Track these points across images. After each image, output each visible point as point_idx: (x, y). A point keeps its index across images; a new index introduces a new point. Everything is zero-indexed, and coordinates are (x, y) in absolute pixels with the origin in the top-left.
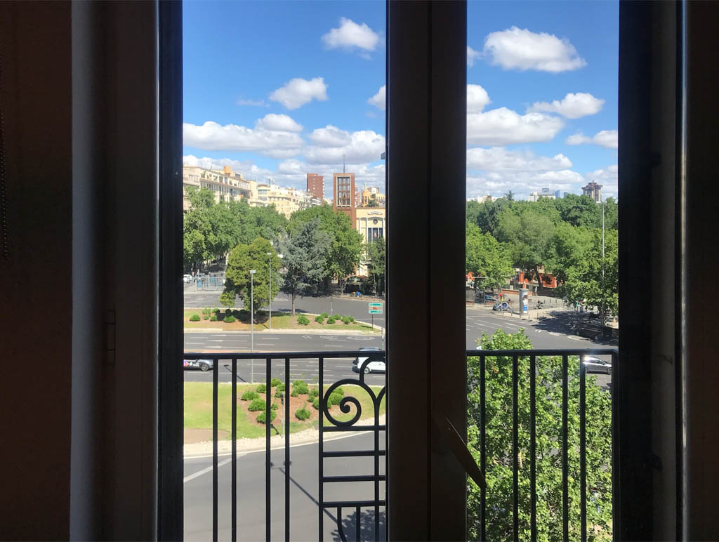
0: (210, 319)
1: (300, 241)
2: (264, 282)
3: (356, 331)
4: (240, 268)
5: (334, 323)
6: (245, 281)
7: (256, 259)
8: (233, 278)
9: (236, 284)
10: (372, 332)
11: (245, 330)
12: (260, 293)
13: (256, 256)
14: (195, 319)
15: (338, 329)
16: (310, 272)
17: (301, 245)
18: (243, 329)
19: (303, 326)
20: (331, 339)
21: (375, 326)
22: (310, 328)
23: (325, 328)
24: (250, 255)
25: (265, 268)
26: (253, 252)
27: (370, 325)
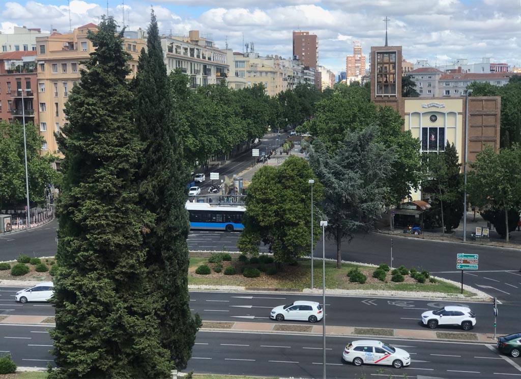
0: (223, 271)
1: (351, 160)
2: (302, 223)
3: (438, 294)
4: (265, 201)
5: (403, 280)
6: (273, 219)
7: (289, 187)
8: (258, 215)
9: (262, 224)
10: (462, 296)
11: (276, 290)
12: (296, 238)
13: (289, 183)
14: (203, 271)
15: (411, 290)
16: (365, 205)
17: (350, 166)
18: (274, 287)
19: (357, 285)
20: (404, 305)
21: (467, 288)
22: (367, 288)
23: (390, 288)
24: (280, 182)
25: (303, 201)
26: (285, 177)
27: (458, 285)
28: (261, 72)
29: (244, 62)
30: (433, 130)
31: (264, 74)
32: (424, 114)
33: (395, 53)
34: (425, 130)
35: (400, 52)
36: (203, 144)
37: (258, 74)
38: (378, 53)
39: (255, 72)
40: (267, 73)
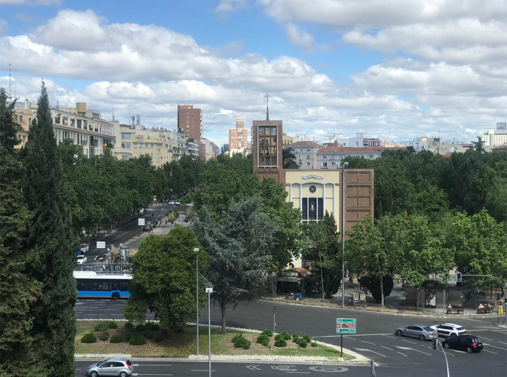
0: (109, 339)
1: (234, 229)
2: (188, 290)
3: (319, 358)
4: (152, 269)
5: (285, 345)
6: (160, 287)
7: (175, 255)
8: (144, 283)
9: (148, 292)
10: (341, 359)
11: (162, 357)
12: (182, 304)
13: (175, 251)
14: (89, 339)
15: (294, 354)
16: (248, 273)
17: (234, 235)
18: (160, 354)
19: (241, 350)
20: (287, 369)
21: (346, 351)
22: (251, 354)
23: (274, 353)
24: (165, 250)
25: (188, 268)
26: (170, 245)
27: (338, 348)
28: (147, 144)
29: (130, 134)
30: (313, 200)
31: (149, 146)
32: (304, 185)
33: (276, 127)
34: (305, 200)
35: (280, 126)
36: (90, 213)
37: (144, 146)
38: (259, 127)
39: (141, 144)
40: (152, 144)
